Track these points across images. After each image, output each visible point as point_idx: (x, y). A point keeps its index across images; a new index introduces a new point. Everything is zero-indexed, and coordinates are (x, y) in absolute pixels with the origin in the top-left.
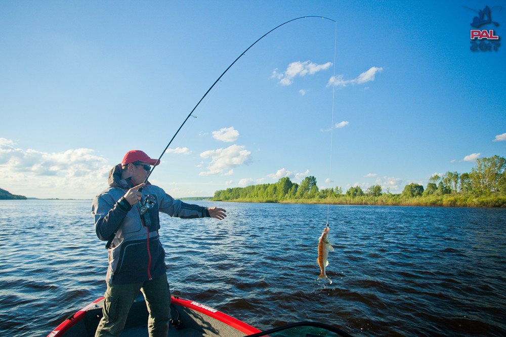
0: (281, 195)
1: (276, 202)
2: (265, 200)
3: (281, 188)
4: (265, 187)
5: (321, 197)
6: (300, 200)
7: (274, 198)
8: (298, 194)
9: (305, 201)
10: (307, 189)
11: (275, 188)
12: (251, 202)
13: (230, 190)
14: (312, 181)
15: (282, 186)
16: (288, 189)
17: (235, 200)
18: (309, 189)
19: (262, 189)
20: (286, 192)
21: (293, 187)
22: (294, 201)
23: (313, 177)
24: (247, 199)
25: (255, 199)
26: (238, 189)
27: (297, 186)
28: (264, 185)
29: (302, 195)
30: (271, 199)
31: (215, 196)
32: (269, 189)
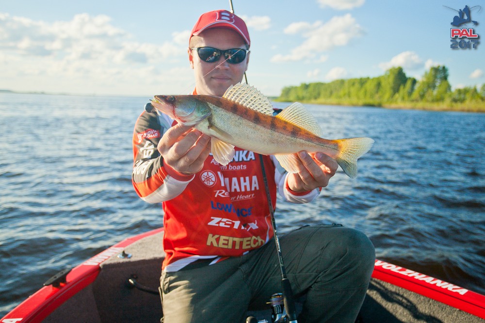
0: (387, 96)
1: (380, 106)
2: (361, 102)
3: (388, 85)
4: (362, 82)
5: (455, 101)
6: (420, 105)
7: (376, 100)
8: (415, 95)
9: (429, 106)
10: (431, 85)
11: (379, 85)
12: (339, 104)
13: (306, 87)
14: (441, 73)
15: (391, 80)
16: (399, 86)
17: (313, 101)
18: (434, 87)
19: (357, 85)
20: (396, 90)
21: (409, 84)
22: (408, 105)
23: (444, 68)
24: (333, 100)
25: (346, 101)
26: (319, 85)
27: (414, 82)
28: (361, 79)
29: (422, 96)
30: (371, 101)
31: (282, 95)
32: (370, 86)
